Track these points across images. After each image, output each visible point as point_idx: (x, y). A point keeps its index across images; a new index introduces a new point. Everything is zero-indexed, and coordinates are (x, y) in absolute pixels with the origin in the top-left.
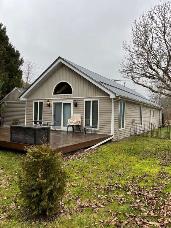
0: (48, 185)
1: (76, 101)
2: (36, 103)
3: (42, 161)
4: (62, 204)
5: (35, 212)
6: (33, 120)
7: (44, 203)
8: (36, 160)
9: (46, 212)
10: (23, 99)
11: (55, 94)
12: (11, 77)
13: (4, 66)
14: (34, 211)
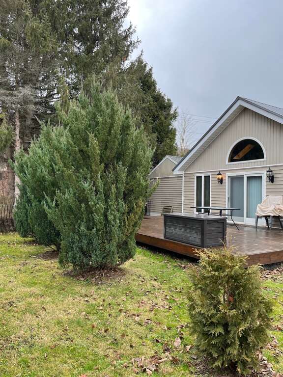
0: (239, 321)
1: (272, 171)
2: (199, 178)
3: (227, 275)
4: (264, 360)
5: (218, 363)
6: (195, 206)
7: (234, 351)
8: (217, 273)
9: (237, 367)
10: (178, 173)
11: (231, 161)
12: (160, 140)
13: (150, 126)
14: (215, 360)
